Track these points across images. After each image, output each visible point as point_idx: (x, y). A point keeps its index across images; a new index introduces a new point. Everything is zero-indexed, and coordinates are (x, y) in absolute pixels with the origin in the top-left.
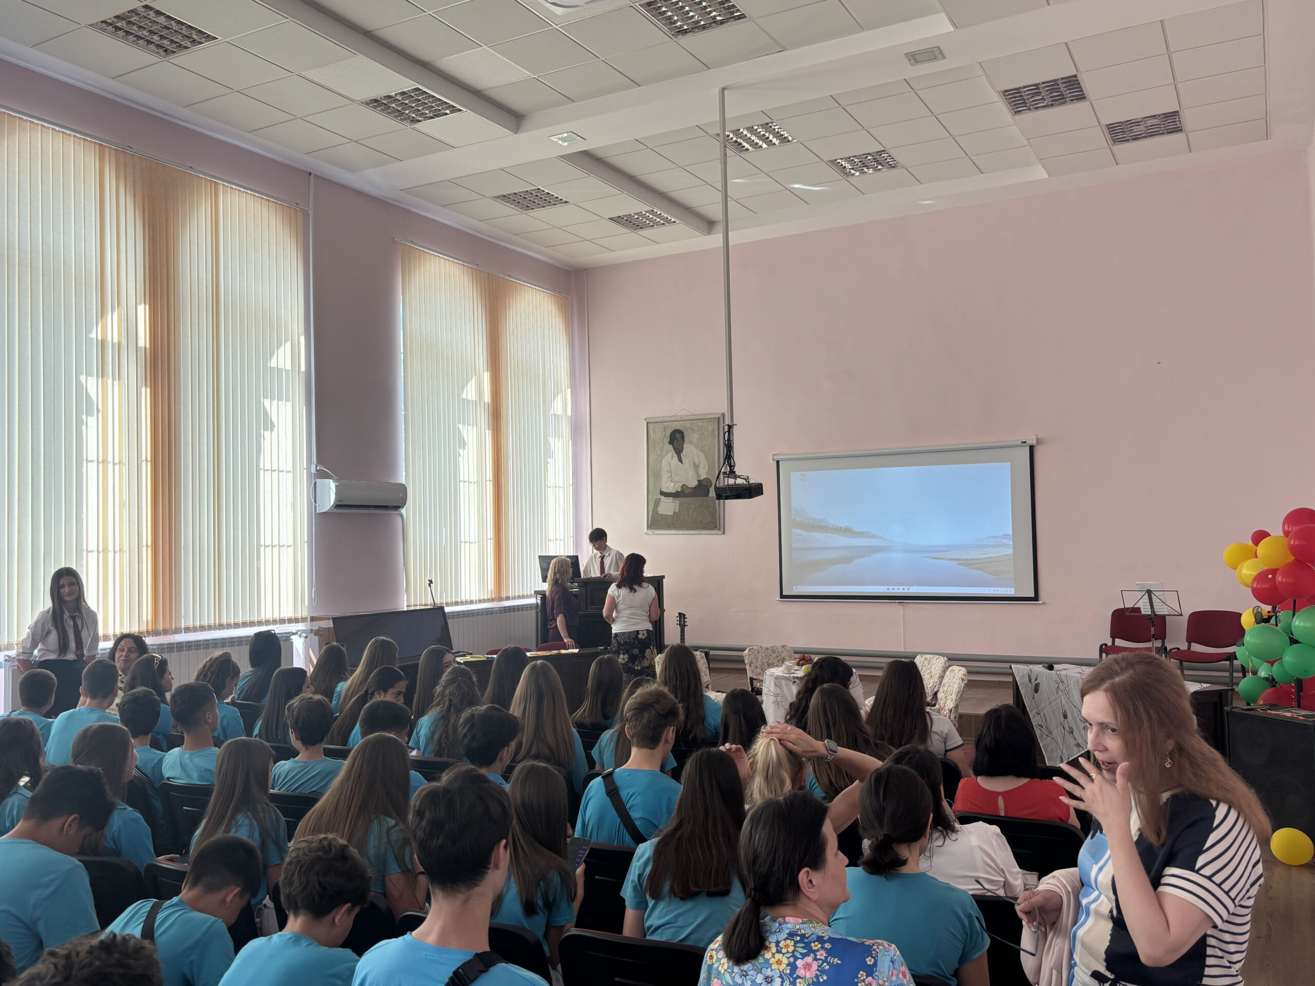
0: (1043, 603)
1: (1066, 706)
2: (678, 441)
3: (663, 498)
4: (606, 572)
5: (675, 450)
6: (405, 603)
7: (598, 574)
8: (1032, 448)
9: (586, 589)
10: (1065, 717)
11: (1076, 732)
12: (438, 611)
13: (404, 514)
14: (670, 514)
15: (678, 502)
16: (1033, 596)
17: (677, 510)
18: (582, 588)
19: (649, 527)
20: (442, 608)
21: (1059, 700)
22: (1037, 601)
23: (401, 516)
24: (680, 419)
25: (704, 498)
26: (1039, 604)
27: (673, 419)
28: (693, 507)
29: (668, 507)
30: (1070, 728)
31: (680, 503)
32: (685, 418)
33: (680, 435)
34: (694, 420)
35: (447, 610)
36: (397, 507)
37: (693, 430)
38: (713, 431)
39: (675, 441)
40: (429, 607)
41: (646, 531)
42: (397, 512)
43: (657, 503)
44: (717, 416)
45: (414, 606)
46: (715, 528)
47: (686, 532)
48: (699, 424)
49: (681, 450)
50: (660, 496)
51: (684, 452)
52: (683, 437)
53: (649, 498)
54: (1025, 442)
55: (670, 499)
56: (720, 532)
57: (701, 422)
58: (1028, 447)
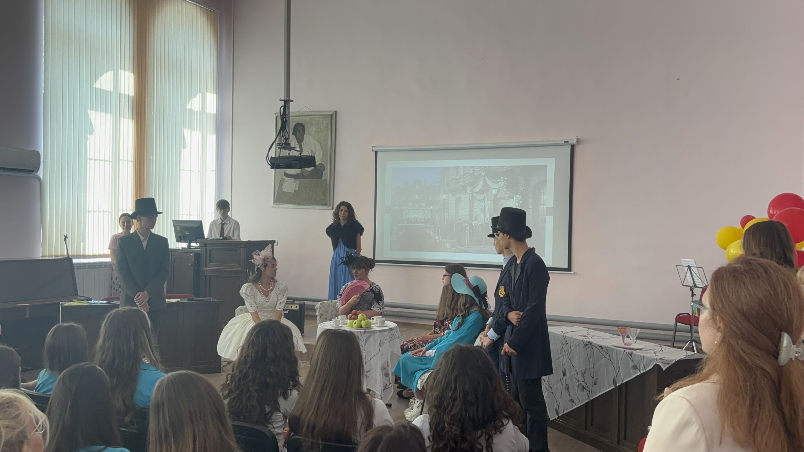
0: (575, 273)
1: (566, 365)
2: (299, 133)
3: (286, 178)
4: (225, 235)
5: (297, 140)
6: (39, 255)
7: (218, 237)
8: (573, 147)
9: (206, 249)
10: (564, 374)
11: (571, 389)
12: (68, 260)
13: (41, 177)
14: (292, 192)
15: (298, 182)
16: (567, 267)
17: (297, 189)
18: (203, 248)
19: (274, 202)
20: (70, 260)
21: (561, 359)
22: (570, 271)
23: (39, 179)
24: (302, 114)
25: (318, 180)
26: (571, 274)
27: (297, 114)
28: (309, 186)
29: (291, 186)
30: (567, 385)
31: (299, 182)
32: (305, 114)
33: (302, 128)
34: (313, 115)
35: (75, 261)
36: (31, 171)
37: (311, 123)
38: (327, 125)
39: (298, 133)
40: (59, 258)
41: (273, 205)
42: (31, 175)
43: (282, 182)
44: (331, 113)
45: (49, 256)
46: (326, 204)
47: (303, 207)
48: (317, 119)
49: (302, 140)
50: (284, 177)
51: (304, 142)
52: (304, 130)
53: (276, 178)
54: (568, 142)
55: (292, 180)
56: (329, 208)
57: (318, 118)
58: (570, 146)
